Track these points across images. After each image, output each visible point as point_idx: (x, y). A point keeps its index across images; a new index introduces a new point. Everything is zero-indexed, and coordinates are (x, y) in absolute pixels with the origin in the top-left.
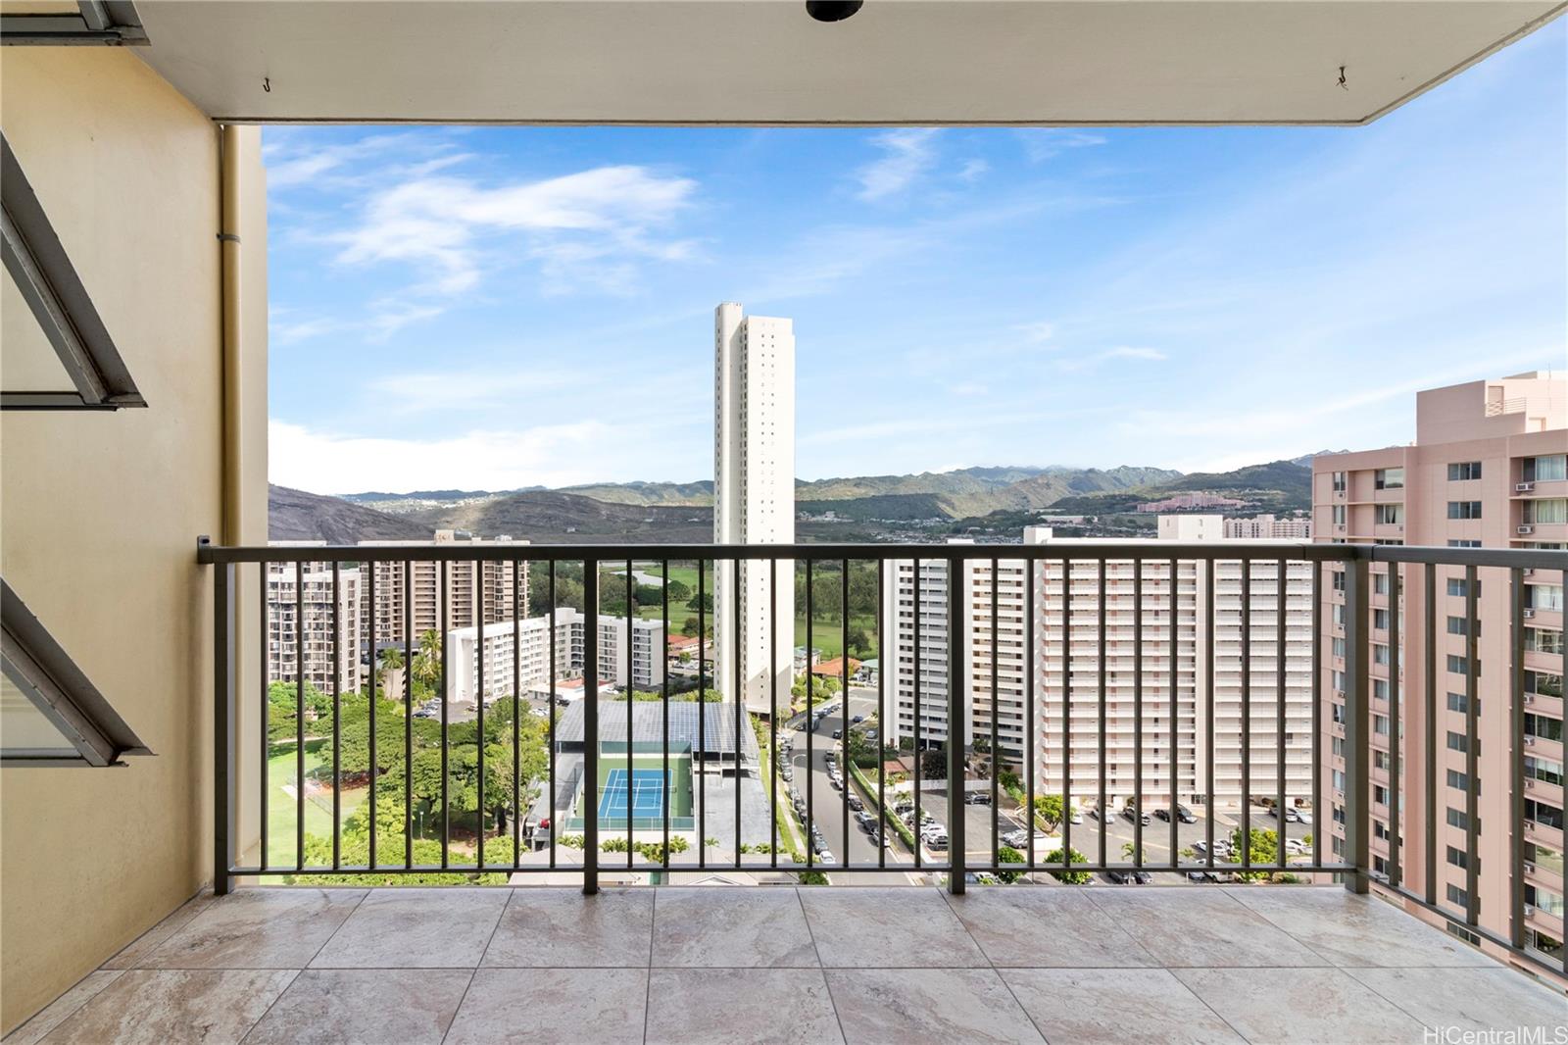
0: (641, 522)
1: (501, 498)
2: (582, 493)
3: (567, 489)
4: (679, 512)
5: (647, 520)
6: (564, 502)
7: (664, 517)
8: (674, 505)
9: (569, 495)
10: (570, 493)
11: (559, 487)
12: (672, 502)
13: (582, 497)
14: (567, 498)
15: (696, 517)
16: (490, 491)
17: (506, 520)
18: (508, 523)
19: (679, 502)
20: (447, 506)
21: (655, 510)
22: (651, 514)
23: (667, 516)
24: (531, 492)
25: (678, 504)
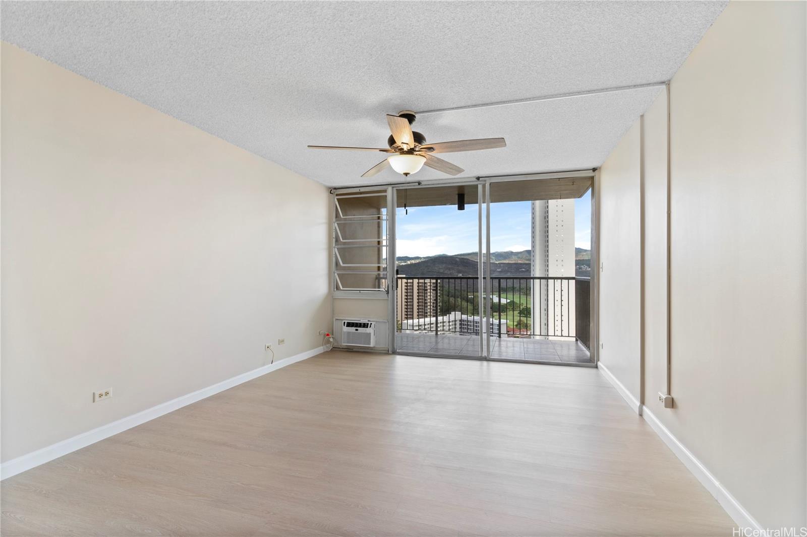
0: (494, 271)
1: (427, 259)
2: (465, 257)
3: (458, 255)
4: (515, 266)
5: (498, 270)
6: (456, 261)
7: (507, 268)
8: (512, 262)
9: (459, 258)
10: (459, 257)
11: (454, 254)
12: (511, 261)
13: (466, 259)
14: (458, 260)
15: (523, 268)
16: (422, 257)
17: (429, 270)
18: (429, 272)
19: (515, 261)
20: (402, 264)
21: (502, 265)
22: (500, 267)
23: (509, 268)
24: (441, 257)
25: (514, 262)
